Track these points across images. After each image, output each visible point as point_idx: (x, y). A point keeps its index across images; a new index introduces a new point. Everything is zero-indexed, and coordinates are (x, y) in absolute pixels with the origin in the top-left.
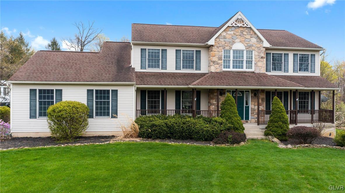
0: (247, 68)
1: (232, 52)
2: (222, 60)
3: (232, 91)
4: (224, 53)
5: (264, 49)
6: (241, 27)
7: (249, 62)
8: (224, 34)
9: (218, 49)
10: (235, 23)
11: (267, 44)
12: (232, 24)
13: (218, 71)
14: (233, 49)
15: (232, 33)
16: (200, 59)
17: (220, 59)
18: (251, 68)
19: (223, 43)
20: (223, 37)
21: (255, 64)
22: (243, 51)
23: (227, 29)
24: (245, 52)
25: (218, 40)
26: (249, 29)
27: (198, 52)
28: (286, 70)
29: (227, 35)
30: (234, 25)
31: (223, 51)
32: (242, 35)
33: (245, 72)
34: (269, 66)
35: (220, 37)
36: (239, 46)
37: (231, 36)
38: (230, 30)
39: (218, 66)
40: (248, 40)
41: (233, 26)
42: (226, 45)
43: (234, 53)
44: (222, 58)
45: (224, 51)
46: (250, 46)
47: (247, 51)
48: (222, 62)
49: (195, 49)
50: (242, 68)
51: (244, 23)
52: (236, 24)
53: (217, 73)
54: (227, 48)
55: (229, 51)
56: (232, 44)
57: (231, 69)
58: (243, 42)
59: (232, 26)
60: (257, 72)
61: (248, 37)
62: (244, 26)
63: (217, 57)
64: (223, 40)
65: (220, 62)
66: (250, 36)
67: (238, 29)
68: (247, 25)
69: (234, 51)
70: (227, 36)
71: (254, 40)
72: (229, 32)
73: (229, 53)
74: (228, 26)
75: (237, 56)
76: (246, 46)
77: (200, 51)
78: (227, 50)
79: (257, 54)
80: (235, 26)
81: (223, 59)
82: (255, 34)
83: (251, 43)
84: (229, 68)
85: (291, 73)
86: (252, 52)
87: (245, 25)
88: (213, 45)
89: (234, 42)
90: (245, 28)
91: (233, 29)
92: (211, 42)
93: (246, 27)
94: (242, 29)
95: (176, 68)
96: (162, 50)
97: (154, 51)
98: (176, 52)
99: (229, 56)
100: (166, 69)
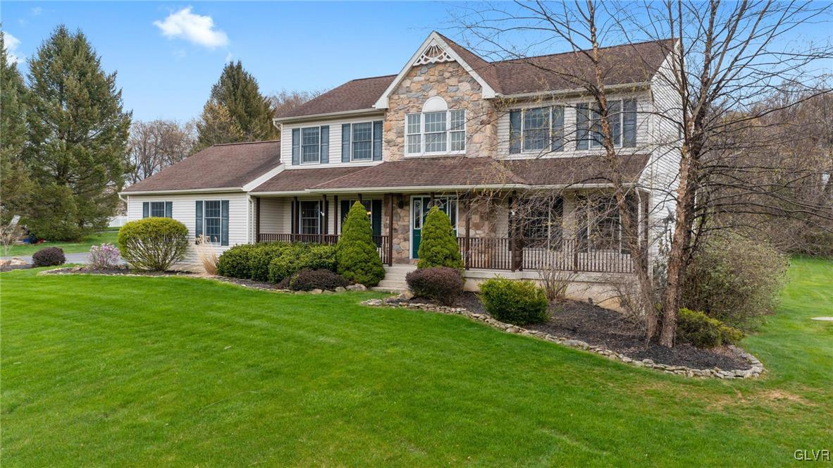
0: (453, 149)
1: (423, 117)
2: (403, 136)
3: (424, 198)
4: (409, 122)
5: (486, 104)
6: (437, 63)
7: (458, 136)
8: (405, 84)
9: (396, 116)
10: (425, 56)
11: (488, 92)
12: (419, 61)
13: (396, 158)
14: (423, 111)
15: (422, 78)
16: (381, 138)
17: (401, 134)
19: (406, 101)
20: (404, 91)
21: (469, 138)
22: (444, 113)
23: (413, 73)
24: (449, 115)
25: (396, 97)
26: (456, 64)
27: (378, 125)
28: (559, 146)
29: (413, 84)
30: (423, 62)
31: (406, 118)
32: (441, 81)
33: (451, 157)
35: (400, 91)
36: (435, 103)
37: (419, 86)
38: (419, 73)
39: (395, 148)
40: (455, 88)
41: (422, 65)
42: (411, 104)
43: (427, 120)
44: (403, 132)
45: (409, 117)
46: (458, 101)
47: (453, 113)
48: (403, 142)
49: (372, 120)
50: (445, 149)
51: (442, 54)
52: (426, 60)
54: (413, 111)
55: (419, 116)
56: (423, 102)
57: (422, 153)
58: (443, 95)
59: (418, 64)
60: (472, 154)
61: (454, 81)
62: (442, 61)
63: (395, 131)
64: (405, 96)
65: (400, 140)
66: (457, 79)
67: (432, 69)
68: (448, 57)
69: (427, 115)
70: (414, 87)
71: (465, 87)
72: (416, 79)
73: (419, 121)
74: (413, 66)
75: (433, 125)
76: (448, 103)
77: (381, 123)
78: (414, 116)
79: (471, 115)
80: (424, 63)
81: (406, 133)
82: (467, 72)
83: (459, 94)
84: (419, 151)
85: (569, 151)
86: (463, 112)
87: (445, 58)
88: (387, 109)
89: (426, 98)
90: (446, 65)
91: (424, 70)
92: (382, 103)
93: (446, 62)
94: (440, 68)
95: (342, 158)
96: (322, 128)
97: (311, 131)
98: (343, 130)
99: (419, 126)
100: (328, 162)
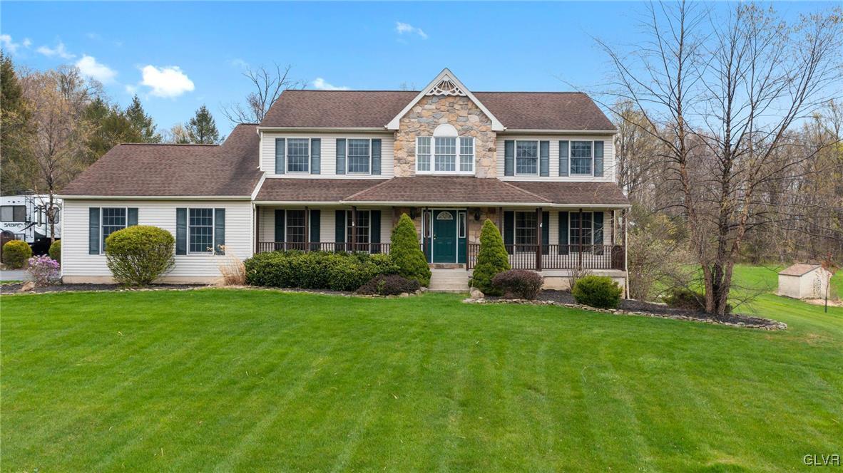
0: (461, 170)
1: (433, 141)
2: (414, 156)
3: (434, 211)
4: (419, 144)
5: (494, 135)
6: (449, 96)
7: (467, 158)
8: (418, 109)
9: (407, 137)
10: (438, 89)
11: (498, 126)
12: (432, 91)
13: (407, 175)
14: (434, 135)
15: (433, 107)
16: (380, 155)
17: (411, 153)
18: (471, 170)
19: (417, 125)
20: (415, 116)
21: (477, 162)
22: (454, 139)
23: (424, 101)
24: (458, 141)
25: (406, 120)
26: (466, 98)
27: (377, 143)
28: (545, 172)
29: (424, 111)
30: (435, 93)
31: (417, 139)
32: (451, 109)
33: (458, 177)
34: (511, 164)
35: (411, 115)
36: (445, 130)
37: (431, 113)
38: (430, 101)
39: (406, 166)
40: (464, 119)
41: (434, 95)
42: (422, 128)
43: (437, 143)
44: (414, 152)
45: (419, 139)
46: (467, 130)
47: (462, 140)
48: (415, 160)
49: (370, 137)
50: (453, 169)
51: (455, 89)
52: (439, 92)
53: (403, 179)
54: (424, 134)
55: (429, 139)
56: (434, 128)
57: (432, 171)
58: (454, 123)
59: (431, 94)
60: (480, 175)
61: (464, 113)
62: (455, 95)
63: (406, 150)
64: (416, 120)
65: (410, 159)
66: (466, 112)
67: (443, 100)
68: (460, 92)
69: (437, 139)
70: (425, 113)
71: (474, 119)
72: (427, 106)
73: (429, 144)
74: (425, 96)
75: (443, 148)
76: (459, 131)
77: (380, 141)
78: (424, 139)
79: (480, 143)
80: (437, 94)
81: (417, 153)
82: (477, 107)
83: (469, 124)
84: (429, 169)
85: (554, 176)
86: (471, 140)
87: (457, 93)
88: (397, 130)
89: (436, 124)
90: (458, 98)
91: (435, 99)
92: (394, 125)
93: (458, 96)
94: (451, 100)
95: (337, 170)
96: (313, 140)
97: (298, 142)
98: (337, 144)
99: (429, 148)
100: (319, 173)
